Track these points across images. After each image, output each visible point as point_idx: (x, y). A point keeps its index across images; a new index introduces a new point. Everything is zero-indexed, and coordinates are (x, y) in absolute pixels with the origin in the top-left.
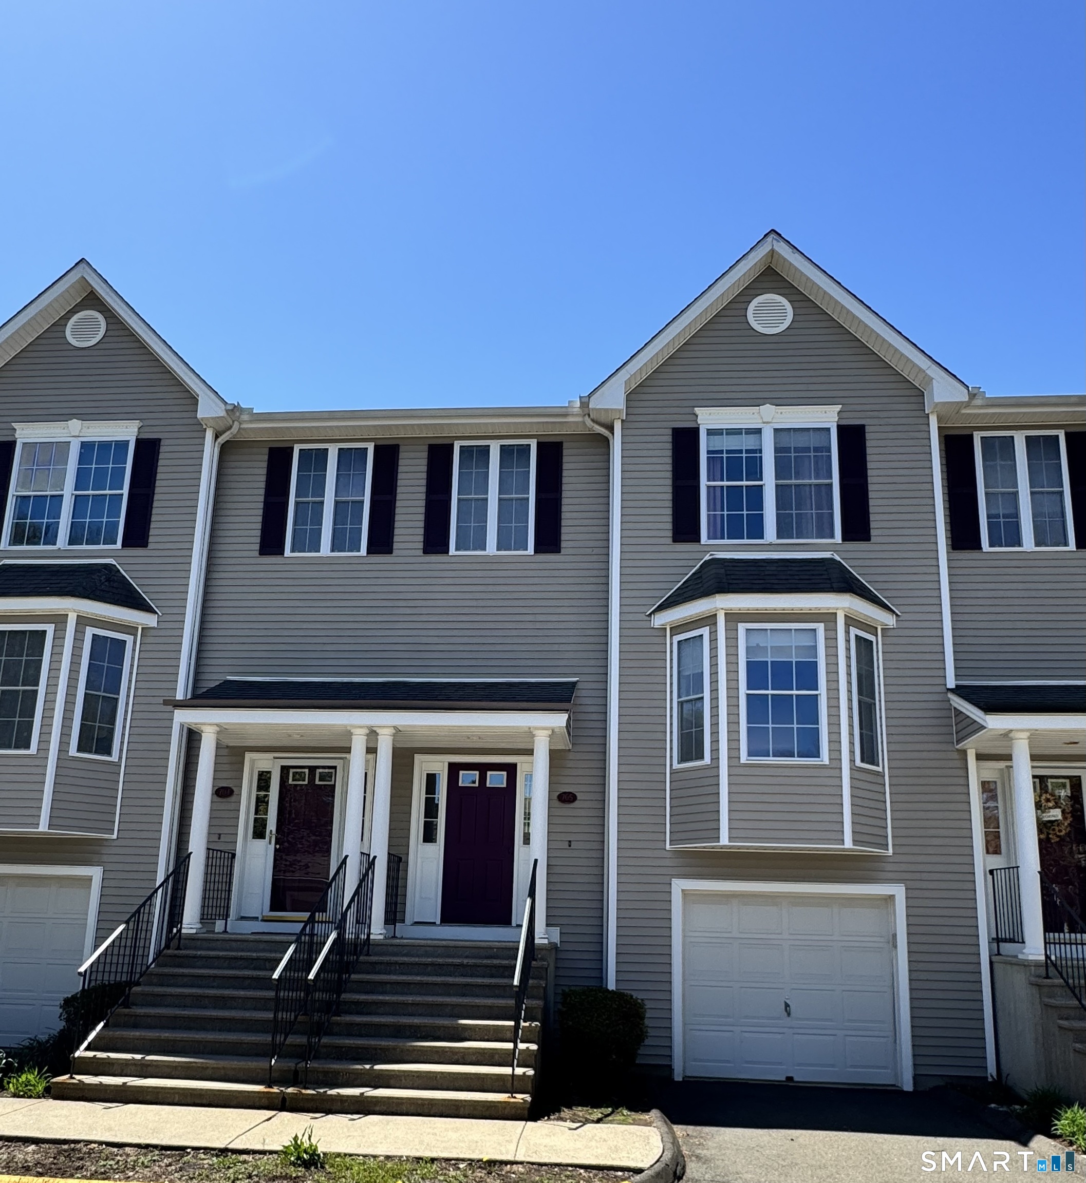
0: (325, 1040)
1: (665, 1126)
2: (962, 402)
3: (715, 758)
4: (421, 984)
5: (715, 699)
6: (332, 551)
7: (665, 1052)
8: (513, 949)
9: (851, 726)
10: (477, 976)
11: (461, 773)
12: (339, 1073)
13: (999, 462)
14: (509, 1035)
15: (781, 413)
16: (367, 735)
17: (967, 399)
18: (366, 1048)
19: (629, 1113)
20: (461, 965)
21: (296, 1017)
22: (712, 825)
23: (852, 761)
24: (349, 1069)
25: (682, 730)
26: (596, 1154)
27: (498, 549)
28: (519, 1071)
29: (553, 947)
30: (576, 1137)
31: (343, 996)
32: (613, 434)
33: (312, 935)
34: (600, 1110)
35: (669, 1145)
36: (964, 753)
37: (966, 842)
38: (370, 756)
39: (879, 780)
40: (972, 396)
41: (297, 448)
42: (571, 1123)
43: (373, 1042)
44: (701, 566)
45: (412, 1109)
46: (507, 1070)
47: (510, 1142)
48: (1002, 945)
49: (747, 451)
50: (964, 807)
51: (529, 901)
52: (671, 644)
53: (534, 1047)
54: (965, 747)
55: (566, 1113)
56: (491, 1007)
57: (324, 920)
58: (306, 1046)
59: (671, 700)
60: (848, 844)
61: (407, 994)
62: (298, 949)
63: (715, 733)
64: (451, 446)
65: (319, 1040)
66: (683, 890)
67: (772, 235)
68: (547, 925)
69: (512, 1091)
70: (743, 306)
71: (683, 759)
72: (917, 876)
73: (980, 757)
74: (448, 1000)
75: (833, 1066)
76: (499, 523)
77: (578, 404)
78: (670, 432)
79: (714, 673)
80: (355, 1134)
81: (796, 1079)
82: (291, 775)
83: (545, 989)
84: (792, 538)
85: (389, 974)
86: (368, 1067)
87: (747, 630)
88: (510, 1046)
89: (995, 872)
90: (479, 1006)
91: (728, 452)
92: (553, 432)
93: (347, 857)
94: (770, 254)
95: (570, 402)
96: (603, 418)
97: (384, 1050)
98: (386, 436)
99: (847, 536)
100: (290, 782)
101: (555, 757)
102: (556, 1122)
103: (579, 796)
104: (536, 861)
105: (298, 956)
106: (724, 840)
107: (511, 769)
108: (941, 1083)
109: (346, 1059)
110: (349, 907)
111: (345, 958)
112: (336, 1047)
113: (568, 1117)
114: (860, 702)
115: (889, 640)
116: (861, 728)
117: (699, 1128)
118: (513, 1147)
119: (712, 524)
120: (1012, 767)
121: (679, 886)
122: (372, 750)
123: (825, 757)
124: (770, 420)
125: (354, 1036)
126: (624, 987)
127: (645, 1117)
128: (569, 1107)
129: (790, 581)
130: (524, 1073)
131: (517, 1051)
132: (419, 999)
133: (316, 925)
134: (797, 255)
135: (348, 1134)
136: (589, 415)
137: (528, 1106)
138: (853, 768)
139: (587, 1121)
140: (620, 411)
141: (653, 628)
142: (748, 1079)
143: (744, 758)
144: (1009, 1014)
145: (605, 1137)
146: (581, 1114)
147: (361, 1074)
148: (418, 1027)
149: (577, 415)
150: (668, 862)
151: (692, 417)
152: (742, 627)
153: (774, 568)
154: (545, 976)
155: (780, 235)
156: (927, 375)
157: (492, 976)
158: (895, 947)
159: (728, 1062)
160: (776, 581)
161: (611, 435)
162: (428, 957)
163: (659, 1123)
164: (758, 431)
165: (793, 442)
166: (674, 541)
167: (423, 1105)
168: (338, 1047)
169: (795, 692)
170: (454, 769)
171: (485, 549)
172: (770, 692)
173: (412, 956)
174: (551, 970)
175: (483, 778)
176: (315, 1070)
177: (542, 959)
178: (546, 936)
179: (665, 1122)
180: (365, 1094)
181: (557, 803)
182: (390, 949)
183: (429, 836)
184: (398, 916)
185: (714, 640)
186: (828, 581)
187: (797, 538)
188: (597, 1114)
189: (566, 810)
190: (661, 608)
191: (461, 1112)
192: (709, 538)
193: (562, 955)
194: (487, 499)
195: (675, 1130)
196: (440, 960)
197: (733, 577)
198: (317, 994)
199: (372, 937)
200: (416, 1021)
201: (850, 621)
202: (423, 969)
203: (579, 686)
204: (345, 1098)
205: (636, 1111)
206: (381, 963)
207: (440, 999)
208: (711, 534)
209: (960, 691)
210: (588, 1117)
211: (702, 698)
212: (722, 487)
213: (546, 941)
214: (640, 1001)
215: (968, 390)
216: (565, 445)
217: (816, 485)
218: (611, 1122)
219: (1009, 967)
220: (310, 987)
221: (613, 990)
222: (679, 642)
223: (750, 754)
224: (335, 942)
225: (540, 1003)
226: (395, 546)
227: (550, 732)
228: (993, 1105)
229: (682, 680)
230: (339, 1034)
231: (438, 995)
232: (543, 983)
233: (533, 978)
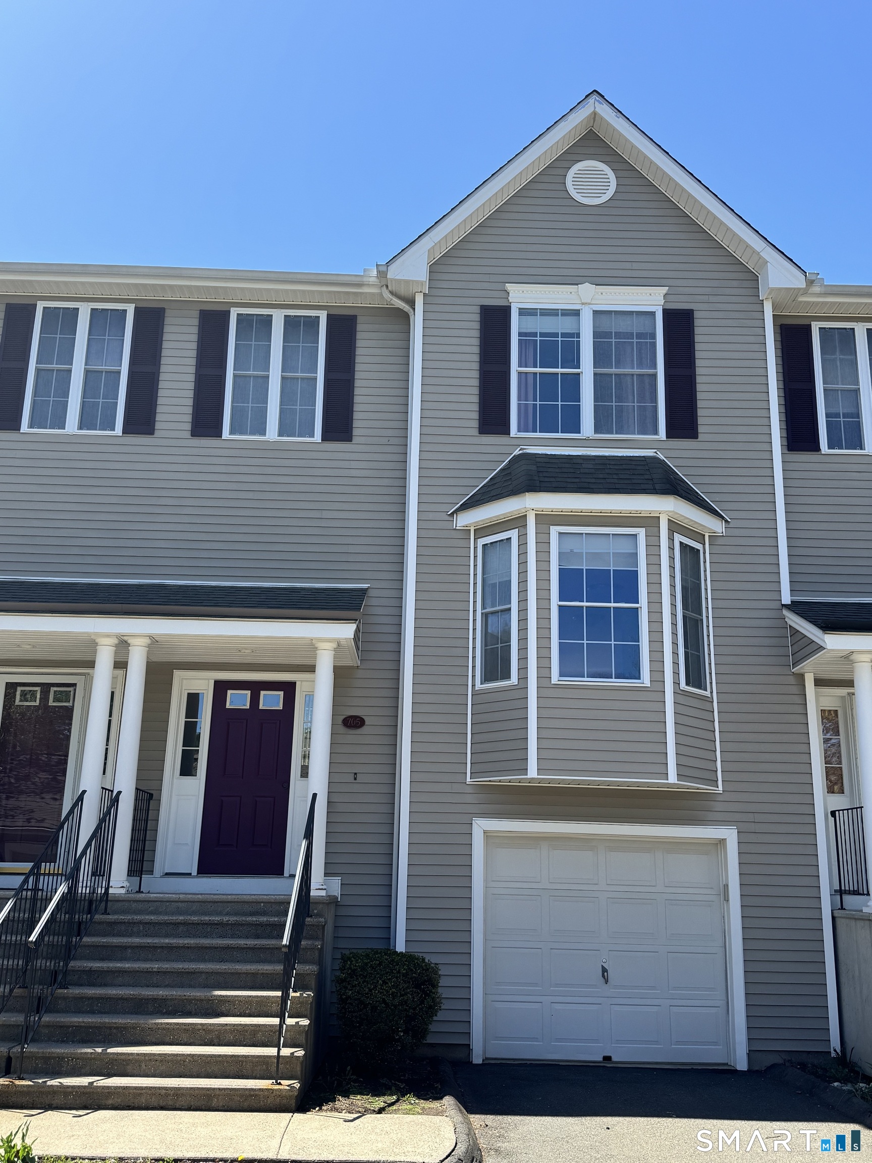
0: (46, 1019)
1: (460, 1115)
2: (799, 289)
3: (523, 678)
4: (170, 948)
5: (523, 611)
6: (80, 428)
7: (460, 1028)
8: (283, 903)
9: (675, 644)
10: (240, 937)
11: (229, 692)
12: (63, 1058)
13: (838, 356)
14: (276, 1008)
15: (602, 294)
16: (116, 646)
17: (804, 286)
18: (99, 1028)
19: (417, 1101)
20: (220, 924)
21: (11, 991)
22: (519, 755)
23: (676, 683)
24: (75, 1054)
25: (486, 646)
26: (375, 1149)
27: (279, 435)
28: (286, 1052)
29: (332, 901)
30: (352, 1129)
31: (72, 964)
32: (414, 309)
33: (36, 890)
34: (382, 1099)
35: (463, 1137)
36: (801, 677)
37: (804, 778)
38: (120, 672)
39: (707, 706)
40: (810, 283)
41: (40, 306)
42: (348, 1114)
43: (107, 1020)
44: (509, 461)
45: (154, 1101)
46: (272, 1051)
47: (272, 1137)
48: (846, 898)
49: (564, 335)
50: (802, 738)
51: (304, 844)
52: (475, 548)
53: (305, 1022)
54: (802, 671)
55: (342, 1102)
56: (254, 975)
57: (52, 872)
58: (23, 1026)
59: (475, 611)
60: (673, 778)
61: (151, 960)
62: (18, 907)
63: (523, 649)
64: (227, 314)
65: (40, 1019)
66: (485, 832)
67: (595, 96)
68: (326, 874)
69: (277, 1077)
70: (560, 172)
71: (487, 678)
72: (750, 817)
73: (819, 682)
74: (202, 966)
75: (657, 1042)
76: (281, 405)
77: (375, 273)
78: (477, 309)
79: (523, 582)
80: (81, 1133)
81: (615, 1059)
82: (18, 693)
83: (321, 951)
84: (612, 433)
85: (131, 936)
86: (99, 1050)
87: (560, 533)
88: (276, 1021)
89: (837, 812)
90: (240, 973)
91: (542, 335)
92: (345, 303)
93: (84, 792)
94: (593, 116)
95: (365, 270)
96: (402, 291)
97: (121, 1029)
98: (150, 297)
99: (673, 432)
100: (17, 702)
101: (341, 674)
102: (329, 1114)
103: (368, 721)
104: (315, 795)
105: (17, 915)
106: (533, 772)
107: (289, 689)
108: (777, 1060)
109: (73, 1042)
110: (84, 853)
111: (77, 917)
112: (61, 1027)
113: (343, 1107)
114: (685, 617)
115: (717, 549)
116: (686, 647)
117: (500, 1117)
118: (275, 1143)
119: (522, 416)
120: (853, 694)
121: (481, 826)
122: (121, 665)
123: (646, 678)
124: (589, 301)
125: (83, 1013)
126: (415, 949)
127: (435, 1105)
128: (346, 1095)
129: (608, 481)
130: (292, 1054)
131: (284, 1026)
132: (166, 966)
133: (42, 878)
134: (622, 120)
135: (71, 1134)
136: (387, 286)
137: (296, 1094)
138: (677, 692)
139: (367, 1111)
140: (422, 283)
141: (455, 529)
142: (559, 1061)
143: (555, 678)
144: (853, 977)
145: (388, 1129)
146: (360, 1103)
147: (91, 1059)
148: (164, 1000)
149: (373, 285)
150: (469, 799)
151: (503, 294)
152: (554, 530)
153: (591, 466)
154: (321, 936)
155: (603, 97)
156: (761, 257)
157: (257, 937)
158: (727, 900)
159: (535, 1039)
160: (593, 480)
161: (411, 310)
162: (181, 914)
163: (453, 1112)
164: (576, 313)
165: (614, 326)
166: (480, 433)
167: (167, 1095)
168: (62, 1027)
169: (612, 605)
170: (221, 688)
171: (264, 434)
172: (585, 604)
173: (160, 913)
174: (329, 928)
175: (255, 700)
176: (33, 1056)
177: (319, 915)
178: (324, 887)
179: (460, 1110)
180: (95, 1084)
181: (342, 729)
182: (134, 905)
183: (188, 768)
184: (146, 866)
185: (523, 544)
186: (651, 482)
187: (617, 433)
188: (379, 1102)
189: (353, 736)
190: (465, 507)
191: (214, 1103)
192: (519, 431)
193: (342, 911)
194: (268, 377)
195: (471, 1120)
196: (195, 919)
197: (545, 474)
198: (39, 962)
199: (111, 891)
200: (161, 992)
201: (675, 527)
202: (173, 928)
203: (371, 593)
204: (70, 1090)
205: (426, 1099)
206: (122, 923)
207: (193, 966)
208: (522, 426)
209: (794, 607)
210: (368, 1106)
211: (510, 609)
212: (535, 374)
213: (323, 893)
214: (433, 965)
215: (806, 276)
216: (359, 320)
217: (639, 375)
218: (396, 1112)
219: (853, 923)
220: (30, 952)
221: (402, 953)
222: (484, 546)
223: (562, 674)
224: (63, 898)
225: (314, 968)
226: (158, 426)
227: (334, 645)
228: (836, 1084)
229: (487, 589)
230: (66, 1011)
231: (191, 961)
232: (318, 944)
233: (307, 938)
